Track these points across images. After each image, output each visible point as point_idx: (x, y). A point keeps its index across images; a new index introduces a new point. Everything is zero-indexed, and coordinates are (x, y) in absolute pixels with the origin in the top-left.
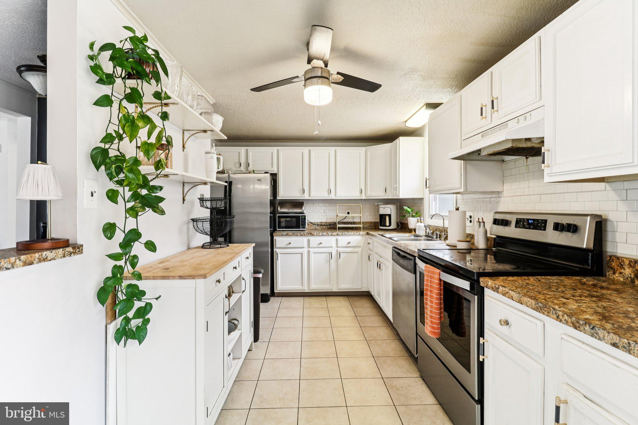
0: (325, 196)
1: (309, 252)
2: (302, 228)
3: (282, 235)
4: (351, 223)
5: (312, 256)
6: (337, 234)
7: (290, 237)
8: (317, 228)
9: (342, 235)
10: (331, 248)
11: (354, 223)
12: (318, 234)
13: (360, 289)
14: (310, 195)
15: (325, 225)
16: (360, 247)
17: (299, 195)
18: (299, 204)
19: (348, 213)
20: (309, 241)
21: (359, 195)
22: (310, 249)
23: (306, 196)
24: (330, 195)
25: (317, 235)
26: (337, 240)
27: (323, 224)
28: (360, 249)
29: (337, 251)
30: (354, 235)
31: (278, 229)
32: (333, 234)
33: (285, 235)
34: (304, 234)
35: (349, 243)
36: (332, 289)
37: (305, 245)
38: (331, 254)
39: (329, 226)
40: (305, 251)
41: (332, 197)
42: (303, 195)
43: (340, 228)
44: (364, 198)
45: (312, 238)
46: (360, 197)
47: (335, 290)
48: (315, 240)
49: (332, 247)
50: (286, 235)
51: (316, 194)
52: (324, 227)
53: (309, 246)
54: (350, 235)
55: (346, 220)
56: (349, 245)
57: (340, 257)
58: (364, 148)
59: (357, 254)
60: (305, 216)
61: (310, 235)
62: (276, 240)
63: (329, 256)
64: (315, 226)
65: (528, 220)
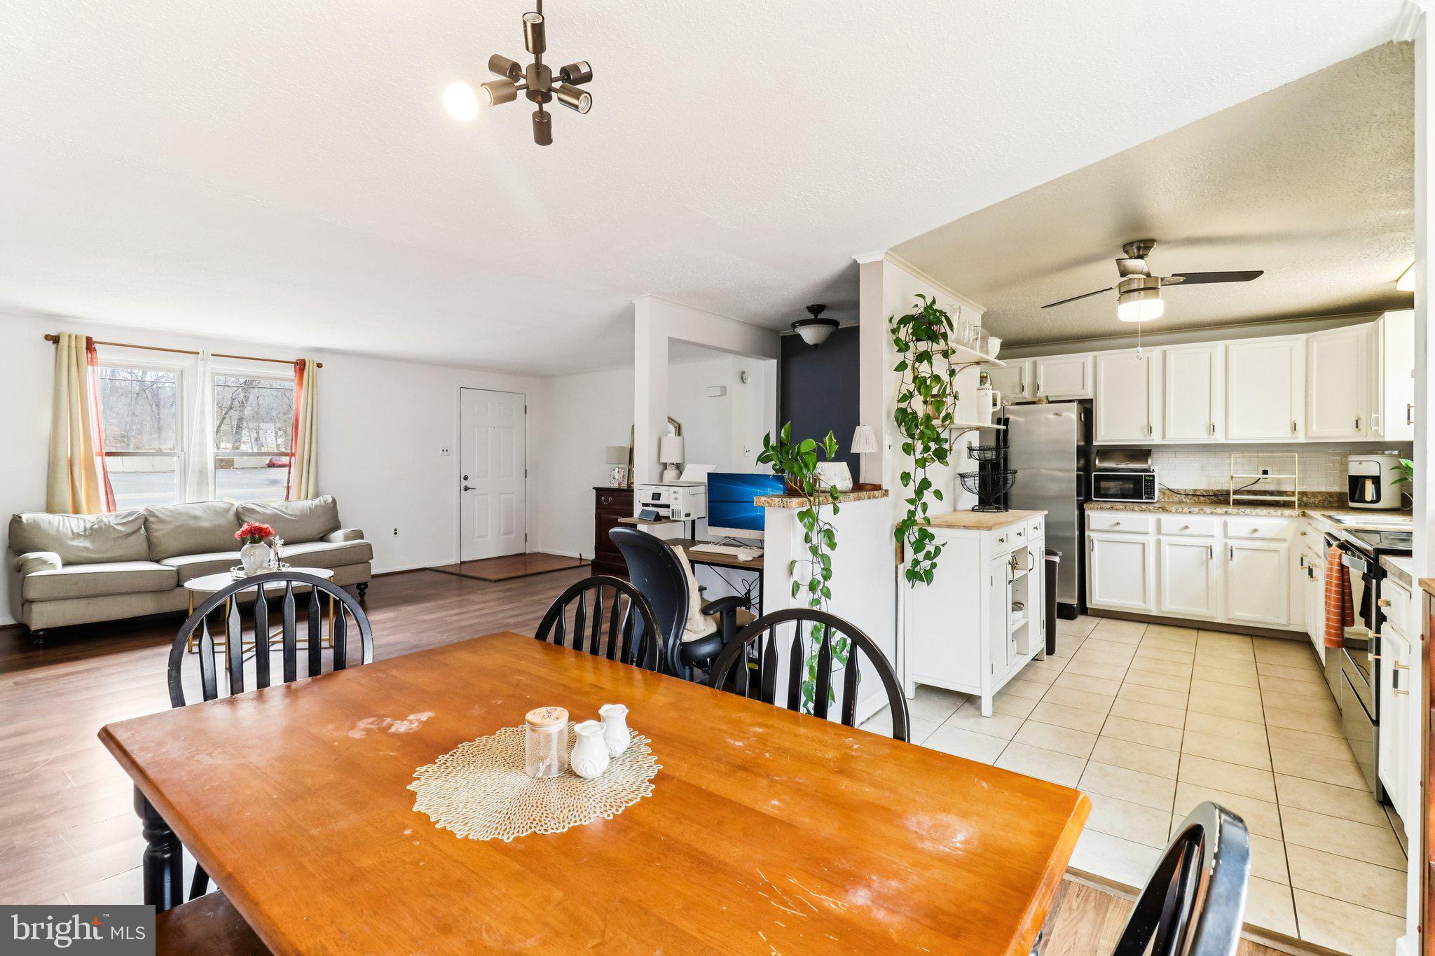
0: (1200, 438)
1: (1159, 542)
3: (1103, 509)
4: (1271, 493)
5: (1166, 550)
6: (1226, 512)
7: (1119, 512)
9: (1238, 514)
10: (1211, 539)
11: (1277, 493)
12: (1180, 509)
13: (1283, 625)
14: (1164, 437)
15: (1204, 496)
16: (1284, 540)
17: (1141, 437)
18: (1141, 454)
19: (1265, 473)
20: (1159, 522)
21: (1288, 436)
22: (1162, 538)
23: (1156, 439)
24: (1212, 437)
25: (1177, 512)
26: (1225, 524)
28: (1282, 546)
29: (1226, 544)
30: (1269, 515)
31: (1094, 499)
32: (1214, 511)
33: (1109, 509)
34: (1149, 509)
35: (1255, 531)
36: (1213, 618)
37: (1152, 528)
38: (1211, 550)
40: (1151, 541)
41: (1219, 438)
42: (1149, 437)
44: (1300, 441)
45: (1165, 517)
46: (1291, 438)
47: (1220, 619)
48: (1172, 521)
49: (1212, 536)
50: (1112, 509)
51: (1177, 436)
53: (1159, 531)
54: (1257, 515)
55: (1256, 488)
56: (1256, 535)
57: (1232, 556)
58: (1304, 336)
59: (1275, 555)
60: (1154, 476)
61: (1161, 511)
62: (1089, 517)
63: (1205, 552)
64: (1178, 496)
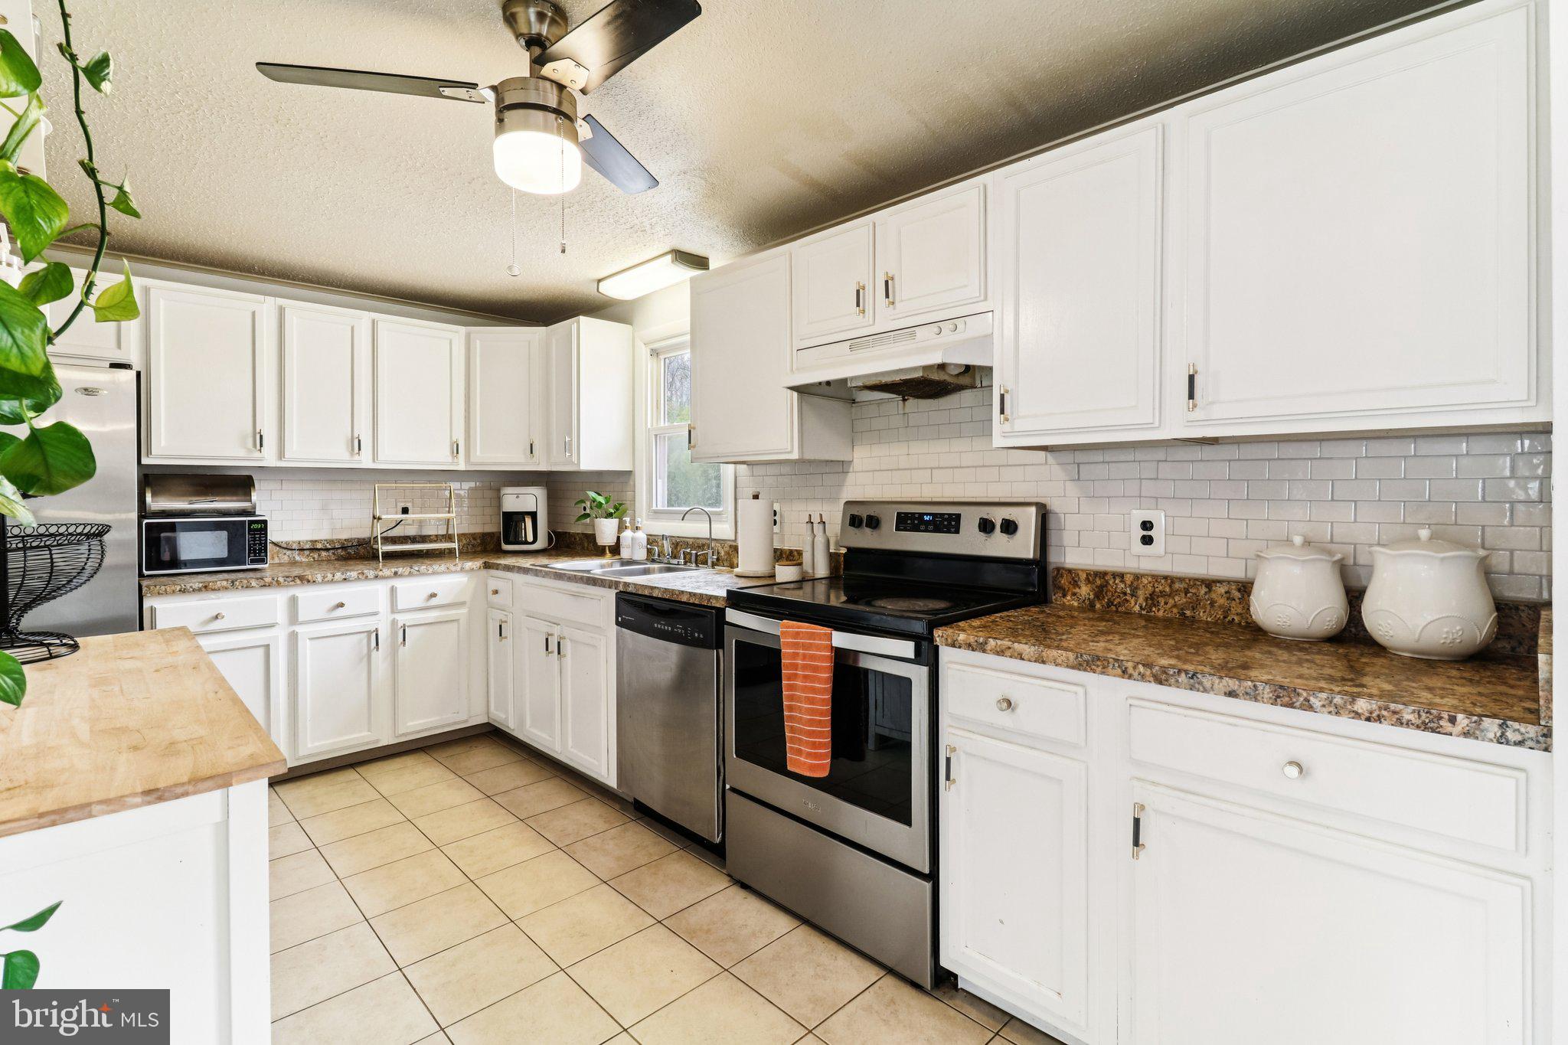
0: (338, 456)
1: (293, 638)
2: (253, 562)
3: (183, 591)
4: (413, 540)
5: (306, 648)
6: (396, 573)
7: (220, 594)
8: (298, 558)
9: (410, 574)
10: (373, 618)
11: (424, 539)
12: (330, 576)
13: (466, 721)
14: (281, 455)
15: (327, 550)
16: (463, 604)
17: (242, 453)
18: (240, 483)
19: (405, 511)
20: (293, 602)
21: (450, 459)
22: (298, 629)
23: (269, 457)
24: (356, 457)
25: (324, 582)
26: (393, 590)
27: (319, 546)
28: (464, 611)
29: (394, 622)
30: (449, 571)
31: (149, 574)
32: (380, 573)
33: (198, 590)
34: (277, 581)
35: (433, 595)
36: (378, 741)
37: (281, 616)
38: (377, 635)
39: (340, 551)
40: (278, 638)
41: (365, 461)
42: (257, 454)
43: (389, 556)
44: (461, 466)
45: (303, 593)
46: (452, 464)
47: (386, 739)
48: (315, 598)
49: (375, 614)
50: (200, 590)
51: (301, 453)
52: (324, 554)
53: (293, 618)
54: (434, 573)
56: (434, 602)
57: (404, 640)
59: (455, 625)
60: (264, 521)
61: (298, 581)
62: (153, 610)
63: (365, 641)
65: (922, 515)
